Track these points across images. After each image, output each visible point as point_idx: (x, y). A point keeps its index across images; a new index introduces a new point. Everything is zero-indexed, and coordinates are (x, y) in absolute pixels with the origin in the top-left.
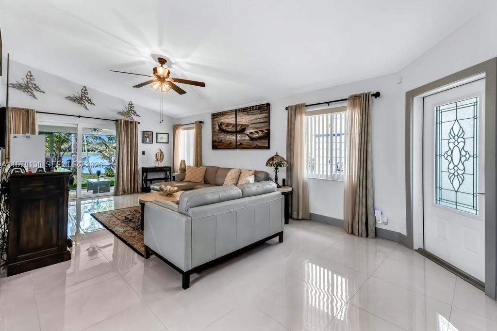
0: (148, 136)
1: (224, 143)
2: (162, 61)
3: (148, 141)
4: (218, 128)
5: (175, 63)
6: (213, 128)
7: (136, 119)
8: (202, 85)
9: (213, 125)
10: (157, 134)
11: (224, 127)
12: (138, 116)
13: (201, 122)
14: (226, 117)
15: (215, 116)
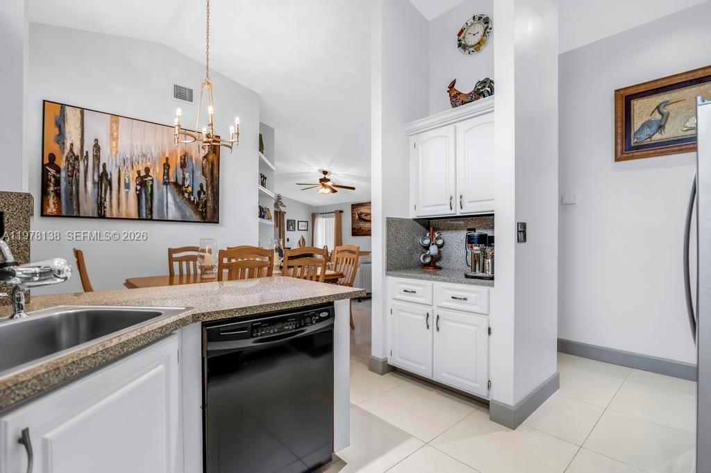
0: (291, 224)
1: (363, 231)
2: (325, 173)
3: (291, 229)
4: (357, 217)
5: (334, 174)
6: (353, 217)
7: (283, 209)
8: (353, 189)
9: (352, 214)
10: (298, 222)
11: (363, 216)
12: (284, 206)
13: (341, 212)
14: (364, 207)
15: (354, 206)
